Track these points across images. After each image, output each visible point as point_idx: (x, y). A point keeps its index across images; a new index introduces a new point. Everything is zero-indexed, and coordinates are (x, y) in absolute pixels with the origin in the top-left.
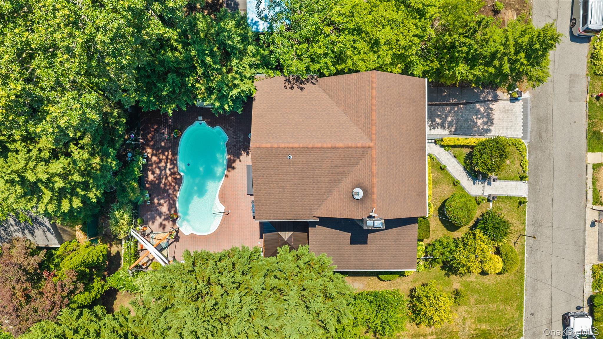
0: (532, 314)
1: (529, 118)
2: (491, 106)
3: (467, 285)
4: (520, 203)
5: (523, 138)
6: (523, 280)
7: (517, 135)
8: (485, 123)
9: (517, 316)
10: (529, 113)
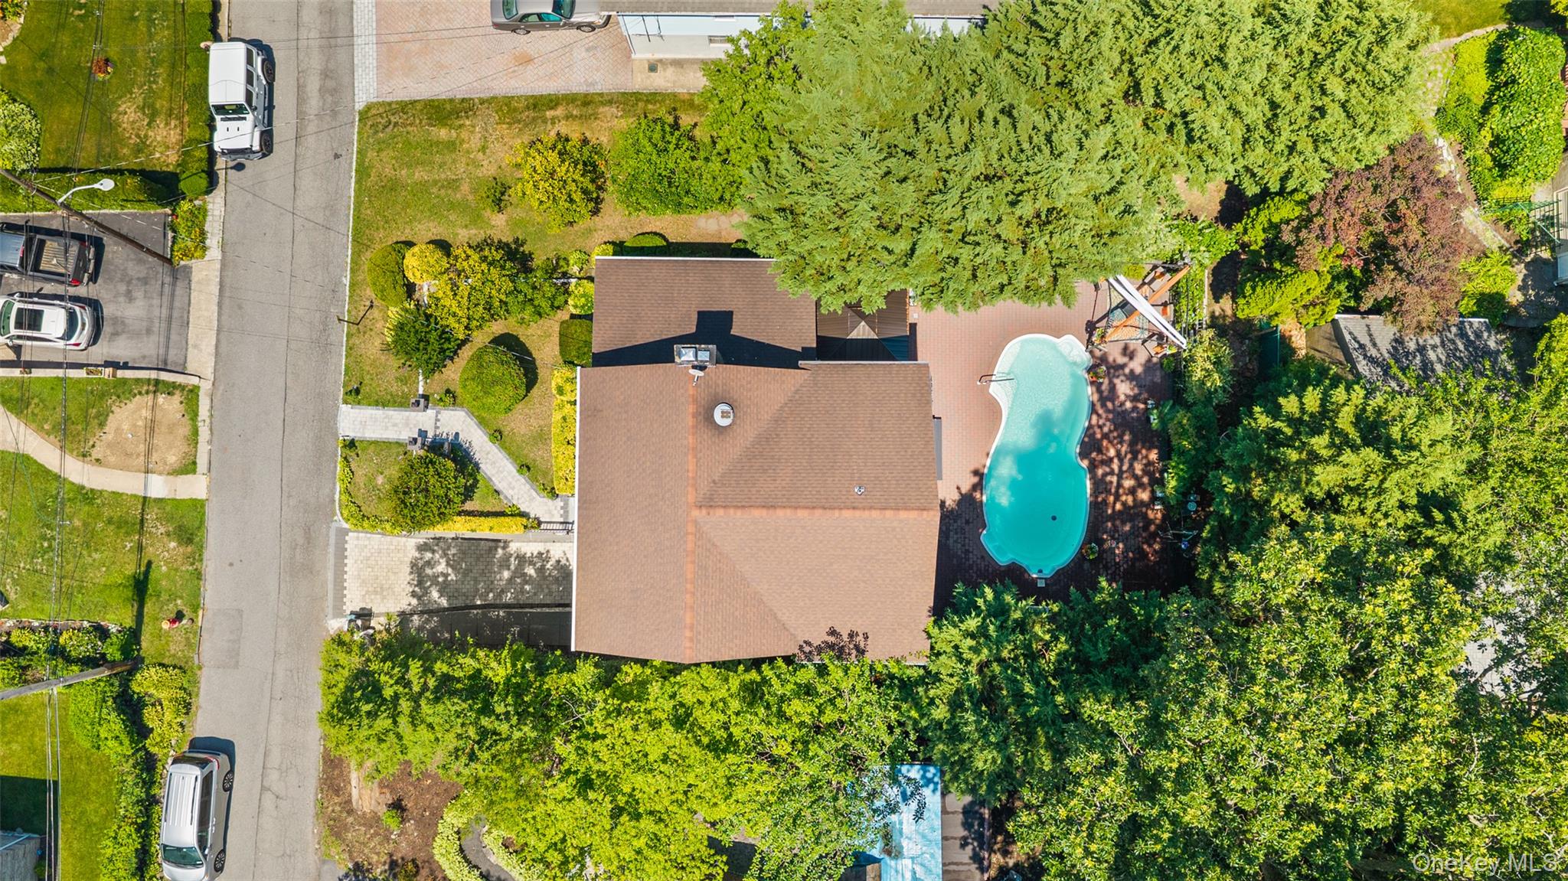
0: (337, 156)
1: (330, 575)
2: (414, 602)
3: (476, 219)
4: (357, 391)
5: (346, 532)
6: (355, 229)
7: (358, 538)
8: (429, 564)
9: (371, 154)
10: (330, 586)
